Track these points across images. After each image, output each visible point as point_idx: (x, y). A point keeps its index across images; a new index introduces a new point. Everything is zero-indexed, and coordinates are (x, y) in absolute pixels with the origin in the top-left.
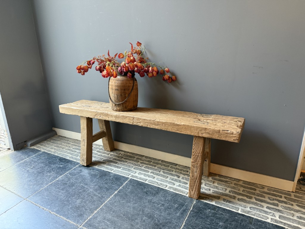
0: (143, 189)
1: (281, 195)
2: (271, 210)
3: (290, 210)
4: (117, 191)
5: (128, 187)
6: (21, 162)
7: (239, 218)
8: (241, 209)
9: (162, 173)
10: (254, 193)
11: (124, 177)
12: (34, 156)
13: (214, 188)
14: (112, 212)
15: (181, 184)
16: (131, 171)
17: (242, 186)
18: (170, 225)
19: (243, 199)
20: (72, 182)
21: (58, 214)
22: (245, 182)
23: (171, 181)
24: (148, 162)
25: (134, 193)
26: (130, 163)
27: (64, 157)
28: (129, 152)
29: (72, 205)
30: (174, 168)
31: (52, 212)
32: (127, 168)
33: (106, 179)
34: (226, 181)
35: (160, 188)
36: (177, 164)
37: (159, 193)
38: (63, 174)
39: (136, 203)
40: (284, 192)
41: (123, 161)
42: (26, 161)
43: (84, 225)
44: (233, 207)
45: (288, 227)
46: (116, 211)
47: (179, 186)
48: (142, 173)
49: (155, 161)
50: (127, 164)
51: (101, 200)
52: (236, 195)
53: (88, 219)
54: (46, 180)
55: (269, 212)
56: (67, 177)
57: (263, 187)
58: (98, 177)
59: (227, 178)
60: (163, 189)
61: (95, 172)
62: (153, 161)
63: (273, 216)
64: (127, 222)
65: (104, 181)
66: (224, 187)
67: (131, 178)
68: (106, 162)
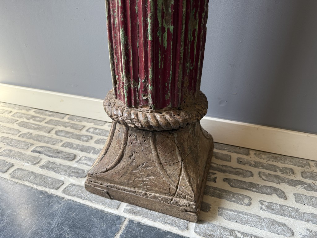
68: (42, 156)
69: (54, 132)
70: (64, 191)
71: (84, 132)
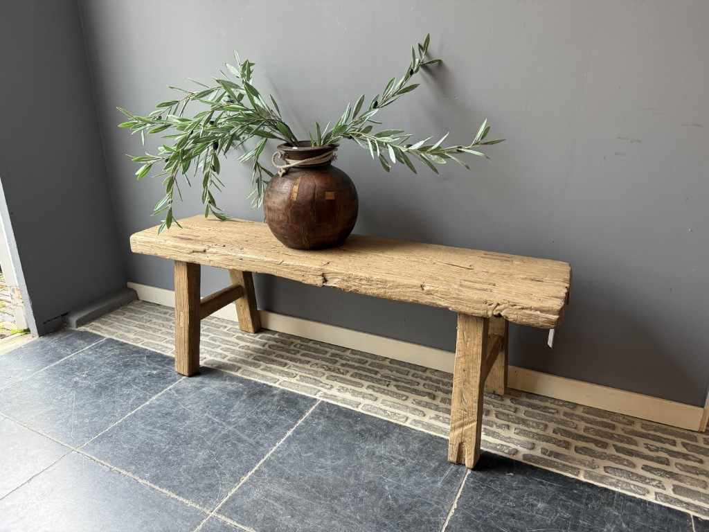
0: (353, 424)
1: (672, 438)
2: (654, 474)
3: (697, 474)
4: (292, 430)
5: (316, 421)
6: (57, 363)
7: (582, 492)
8: (585, 471)
9: (395, 389)
10: (612, 434)
11: (305, 398)
12: (87, 347)
13: (519, 423)
14: (283, 479)
15: (440, 414)
16: (321, 384)
17: (583, 419)
18: (422, 509)
19: (588, 448)
20: (184, 409)
21: (155, 484)
22: (588, 410)
23: (415, 406)
24: (360, 363)
25: (333, 434)
26: (317, 364)
27: (159, 352)
28: (311, 340)
29: (187, 464)
30: (421, 378)
31: (140, 481)
32: (310, 376)
33: (264, 403)
34: (546, 407)
35: (391, 422)
36: (427, 368)
37: (391, 435)
38: (161, 391)
39: (339, 459)
40: (682, 431)
41: (300, 360)
42: (68, 360)
43: (219, 510)
44: (567, 466)
45: (696, 512)
46: (294, 477)
47: (437, 418)
48: (347, 389)
49: (374, 361)
50: (310, 368)
51: (256, 451)
52: (570, 440)
53: (228, 497)
54: (122, 405)
55: (649, 479)
56: (170, 398)
57: (630, 420)
58: (245, 397)
59: (547, 401)
60: (400, 426)
61: (236, 385)
62: (370, 361)
63: (659, 487)
64: (320, 503)
65: (258, 408)
66: (540, 421)
67: (322, 399)
68: (261, 363)
69: (267, 346)
70: (280, 384)
71: (292, 347)
